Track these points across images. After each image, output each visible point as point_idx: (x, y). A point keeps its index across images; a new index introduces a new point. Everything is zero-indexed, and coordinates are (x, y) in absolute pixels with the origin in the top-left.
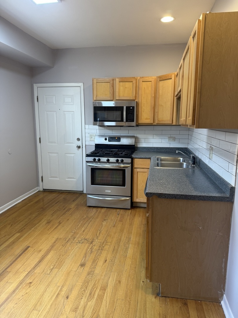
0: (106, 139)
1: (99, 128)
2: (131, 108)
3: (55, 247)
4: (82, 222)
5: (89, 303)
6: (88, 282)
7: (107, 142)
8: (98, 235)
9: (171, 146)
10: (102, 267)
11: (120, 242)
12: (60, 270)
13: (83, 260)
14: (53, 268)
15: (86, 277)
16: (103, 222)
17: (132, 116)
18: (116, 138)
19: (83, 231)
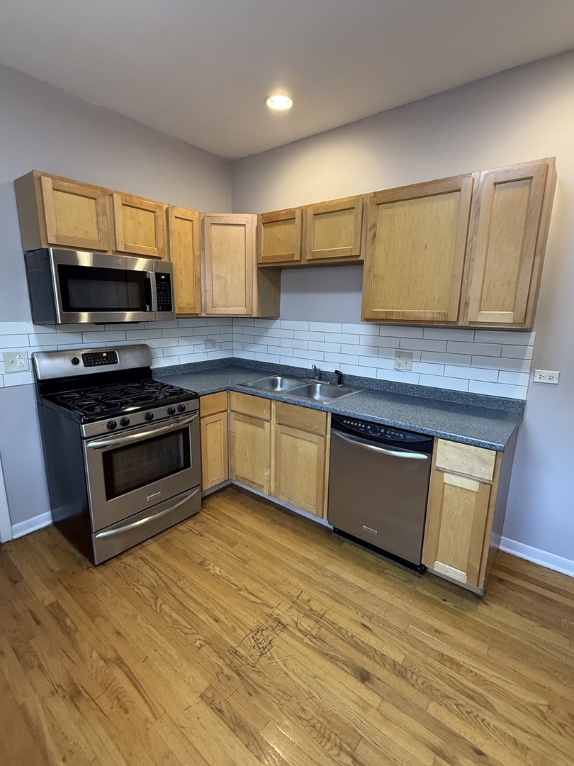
0: (75, 362)
1: (35, 329)
2: (163, 277)
3: (249, 720)
4: (166, 608)
5: (498, 709)
6: (431, 688)
7: (81, 369)
8: (259, 601)
9: (210, 359)
10: (387, 642)
11: (311, 578)
12: (368, 739)
13: (346, 669)
14: (352, 757)
15: (413, 685)
16: (208, 570)
17: (167, 296)
18: (105, 355)
19: (216, 621)
